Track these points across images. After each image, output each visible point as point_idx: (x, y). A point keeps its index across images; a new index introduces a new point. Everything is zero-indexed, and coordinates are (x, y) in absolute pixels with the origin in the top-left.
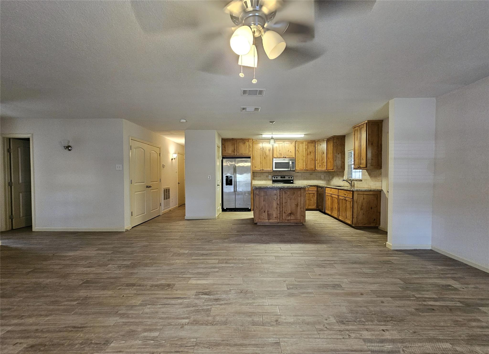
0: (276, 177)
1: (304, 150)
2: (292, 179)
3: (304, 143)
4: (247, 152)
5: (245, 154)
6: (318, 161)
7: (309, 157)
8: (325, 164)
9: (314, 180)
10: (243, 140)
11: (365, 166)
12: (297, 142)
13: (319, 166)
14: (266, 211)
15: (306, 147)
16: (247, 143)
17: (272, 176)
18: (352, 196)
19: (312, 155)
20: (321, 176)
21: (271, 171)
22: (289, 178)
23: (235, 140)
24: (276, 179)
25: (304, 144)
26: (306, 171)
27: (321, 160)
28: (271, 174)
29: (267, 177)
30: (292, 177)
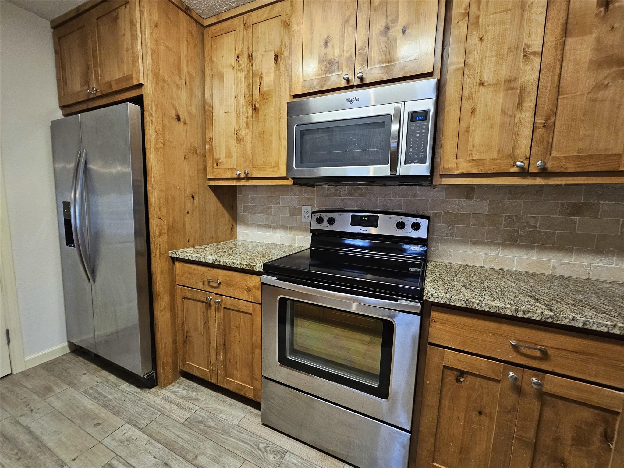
0: (325, 216)
2: (422, 234)
7: (586, 39)
24: (326, 227)
28: (312, 199)
29: (293, 214)
30: (420, 220)
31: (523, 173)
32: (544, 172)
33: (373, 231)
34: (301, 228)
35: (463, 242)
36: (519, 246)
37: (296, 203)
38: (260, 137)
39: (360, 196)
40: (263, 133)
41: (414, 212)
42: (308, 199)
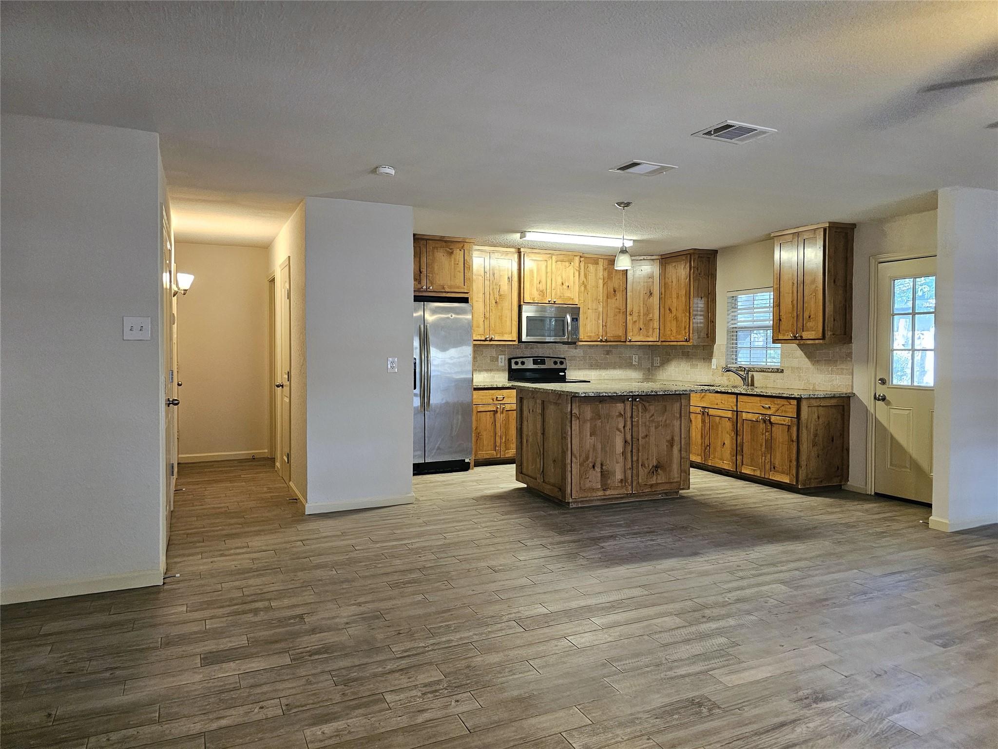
0: (519, 360)
1: (601, 282)
2: (563, 367)
3: (601, 262)
4: (459, 281)
5: (450, 287)
6: (635, 315)
7: (612, 303)
8: (656, 325)
9: (614, 368)
10: (446, 242)
11: (820, 336)
12: (582, 259)
13: (636, 330)
14: (598, 466)
15: (606, 274)
16: (459, 255)
17: (507, 357)
18: (795, 410)
19: (618, 295)
20: (631, 358)
21: (514, 343)
22: (555, 363)
23: (423, 239)
24: (520, 366)
25: (601, 267)
26: (605, 343)
27: (644, 315)
28: (505, 351)
29: (493, 361)
30: (562, 360)
31: (601, 341)
32: (606, 341)
33: (542, 367)
34: (499, 370)
35: (575, 369)
37: (494, 354)
38: (500, 318)
39: (531, 348)
40: (502, 316)
42: (501, 352)
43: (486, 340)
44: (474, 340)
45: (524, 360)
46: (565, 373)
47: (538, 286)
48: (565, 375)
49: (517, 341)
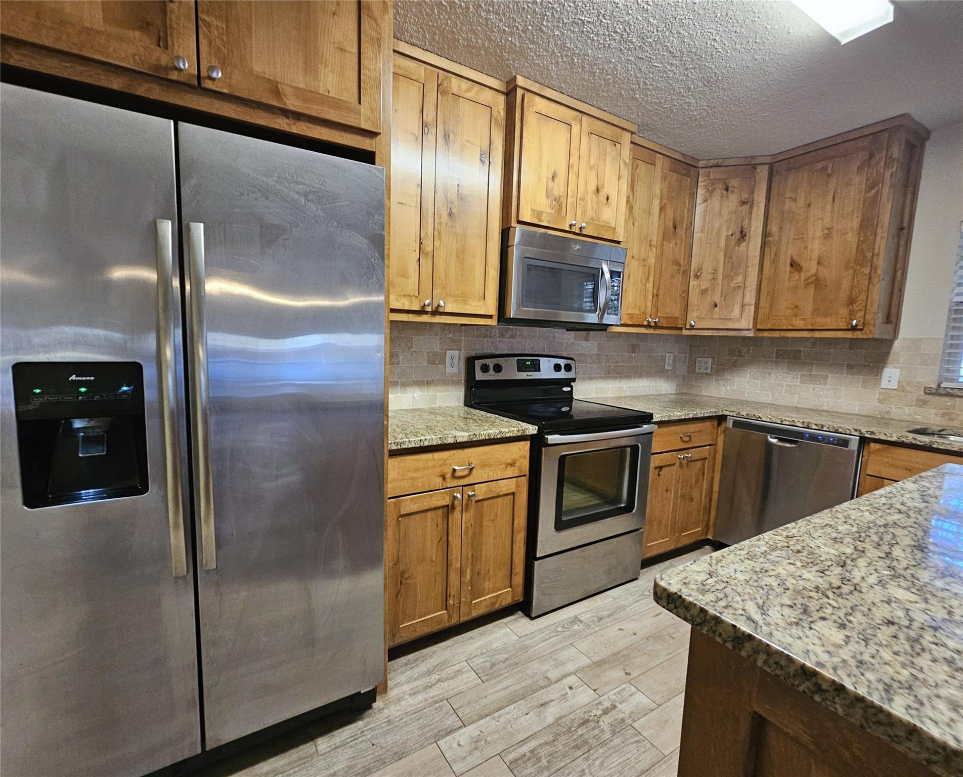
0: (491, 363)
1: (654, 204)
2: (569, 375)
3: (658, 161)
6: (706, 276)
7: (669, 246)
8: (750, 298)
13: (706, 306)
17: (464, 354)
19: (679, 235)
21: (487, 321)
22: (557, 368)
24: (491, 376)
25: (656, 172)
26: (651, 331)
27: (725, 277)
28: (460, 341)
29: (433, 363)
30: (569, 362)
31: (649, 326)
32: (656, 326)
33: (535, 375)
34: (445, 382)
36: (612, 378)
37: (437, 347)
38: (458, 256)
39: (512, 337)
40: (463, 252)
41: (554, 354)
42: (454, 341)
43: (422, 312)
44: (393, 311)
45: (500, 361)
46: (572, 387)
47: (551, 184)
48: (571, 391)
49: (496, 318)
